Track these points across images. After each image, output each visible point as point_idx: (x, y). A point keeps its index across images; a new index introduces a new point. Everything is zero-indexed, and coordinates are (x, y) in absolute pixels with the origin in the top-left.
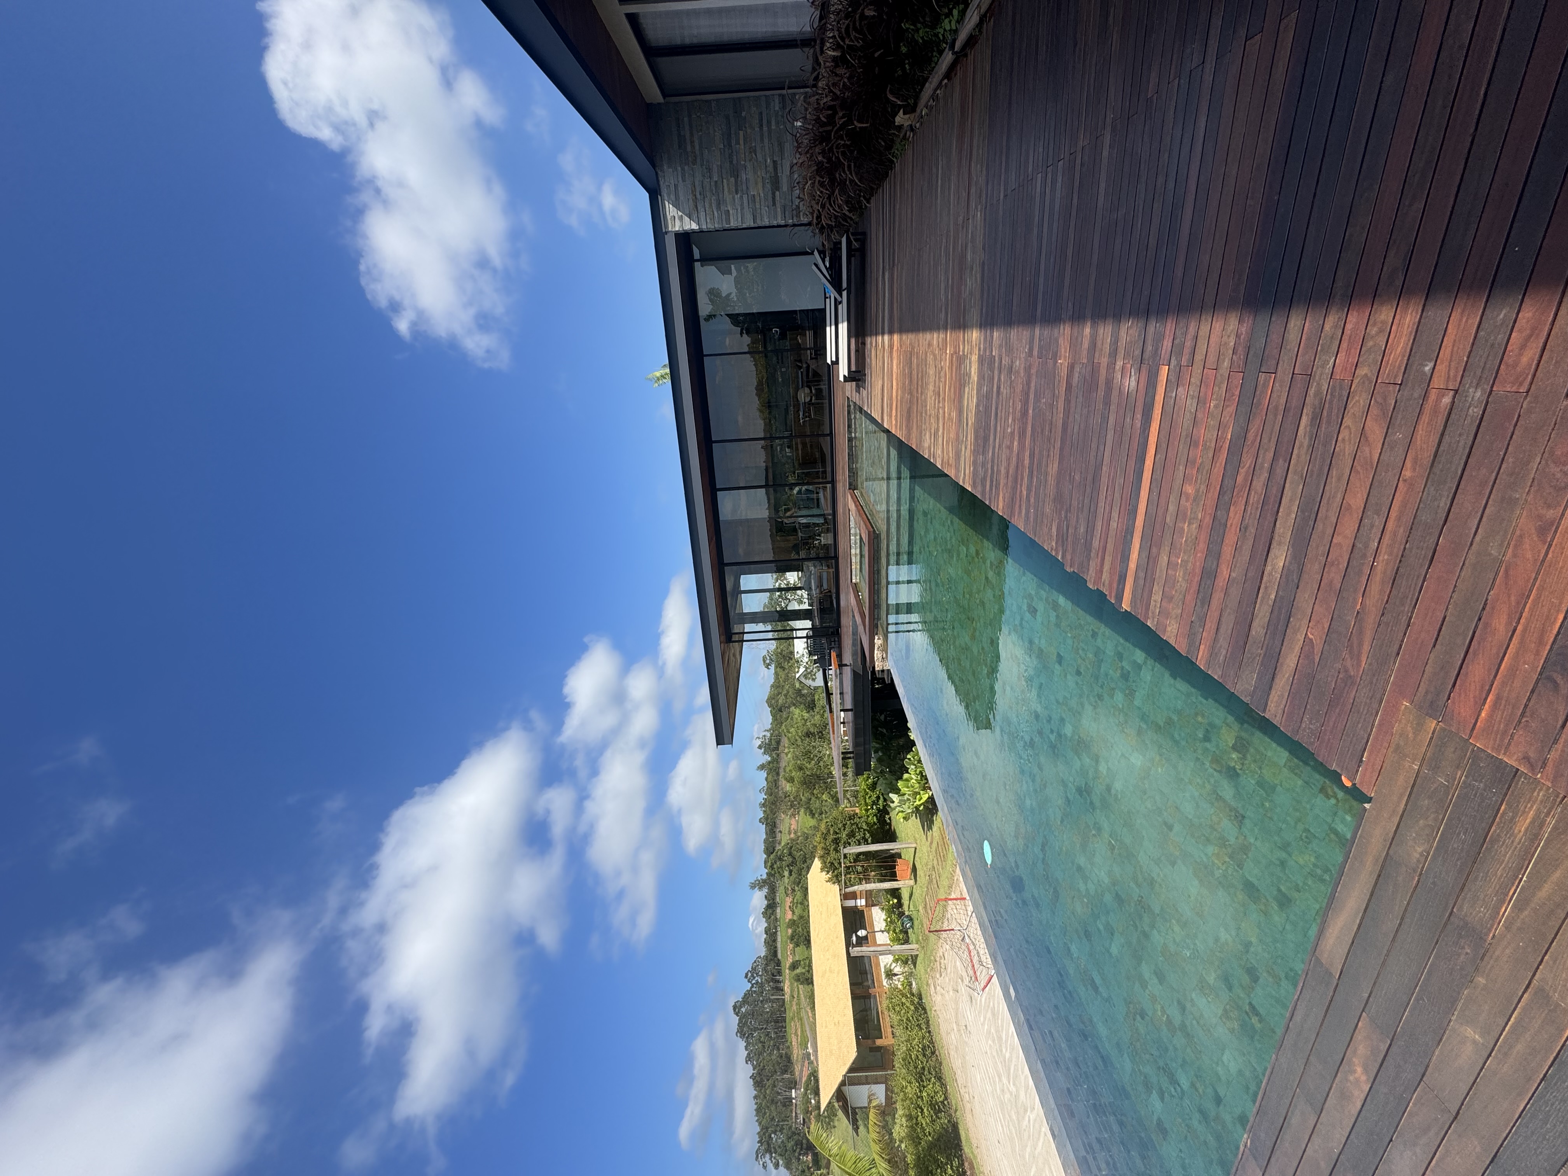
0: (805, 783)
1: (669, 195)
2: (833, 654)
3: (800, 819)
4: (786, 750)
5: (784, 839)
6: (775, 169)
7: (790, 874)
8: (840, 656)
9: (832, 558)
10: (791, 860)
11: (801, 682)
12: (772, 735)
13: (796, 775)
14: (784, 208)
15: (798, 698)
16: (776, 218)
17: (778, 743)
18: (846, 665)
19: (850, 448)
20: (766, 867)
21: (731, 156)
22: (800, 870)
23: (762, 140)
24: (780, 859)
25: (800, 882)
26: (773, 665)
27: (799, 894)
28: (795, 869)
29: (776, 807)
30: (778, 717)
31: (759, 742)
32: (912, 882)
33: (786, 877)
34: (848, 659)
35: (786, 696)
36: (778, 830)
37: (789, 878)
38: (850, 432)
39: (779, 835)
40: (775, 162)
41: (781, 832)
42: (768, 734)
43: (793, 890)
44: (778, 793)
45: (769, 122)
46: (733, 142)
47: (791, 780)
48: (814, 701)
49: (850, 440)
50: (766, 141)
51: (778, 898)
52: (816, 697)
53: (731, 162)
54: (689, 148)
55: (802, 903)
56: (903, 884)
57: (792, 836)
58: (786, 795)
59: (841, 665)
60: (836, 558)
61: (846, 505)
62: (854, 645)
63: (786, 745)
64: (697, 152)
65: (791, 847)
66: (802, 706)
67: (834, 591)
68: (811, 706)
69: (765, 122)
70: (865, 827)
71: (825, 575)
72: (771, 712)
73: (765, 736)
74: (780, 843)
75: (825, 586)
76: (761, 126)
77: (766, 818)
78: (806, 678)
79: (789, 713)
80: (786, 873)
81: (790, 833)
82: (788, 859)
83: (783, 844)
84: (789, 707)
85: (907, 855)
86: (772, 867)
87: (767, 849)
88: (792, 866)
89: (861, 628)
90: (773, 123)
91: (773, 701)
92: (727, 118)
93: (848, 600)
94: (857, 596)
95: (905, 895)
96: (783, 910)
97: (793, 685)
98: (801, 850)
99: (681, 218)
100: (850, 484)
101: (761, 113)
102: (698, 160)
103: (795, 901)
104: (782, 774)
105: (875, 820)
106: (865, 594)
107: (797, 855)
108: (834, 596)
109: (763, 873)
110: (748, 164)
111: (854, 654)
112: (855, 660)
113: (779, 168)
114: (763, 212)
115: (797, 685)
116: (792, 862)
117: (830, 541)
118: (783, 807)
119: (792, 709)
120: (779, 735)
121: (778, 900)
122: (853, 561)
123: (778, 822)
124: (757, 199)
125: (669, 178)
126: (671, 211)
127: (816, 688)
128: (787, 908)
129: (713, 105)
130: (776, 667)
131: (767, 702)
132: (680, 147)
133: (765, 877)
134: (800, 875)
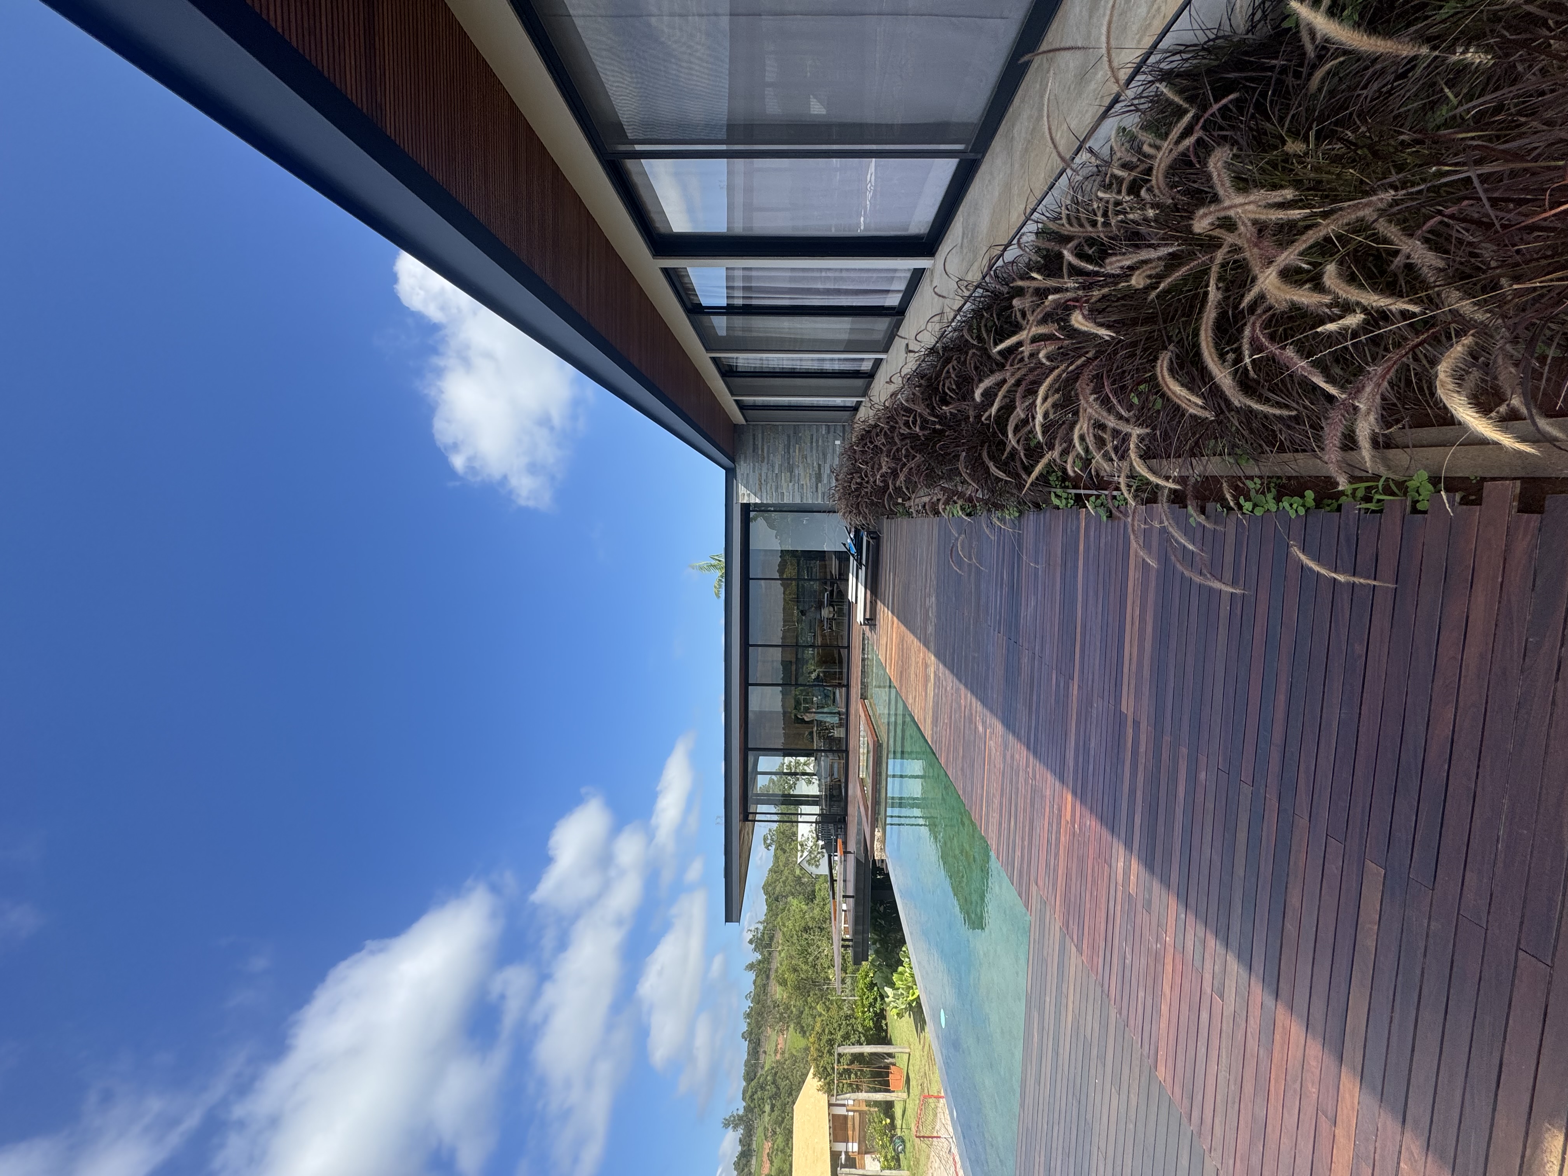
0: (799, 988)
1: (742, 480)
2: (840, 841)
3: (789, 1037)
4: (780, 948)
5: (768, 1061)
6: (819, 469)
7: (772, 1110)
8: (845, 843)
9: (842, 751)
10: (774, 1090)
11: (802, 869)
12: (765, 928)
13: (790, 977)
14: (823, 494)
15: (798, 887)
16: (817, 500)
17: (771, 938)
18: (850, 853)
19: (863, 666)
20: (744, 1099)
21: (789, 459)
22: (784, 1105)
23: (811, 451)
24: (762, 1088)
25: (782, 1122)
26: (774, 846)
27: (780, 1140)
28: (778, 1104)
29: (763, 1018)
30: (774, 908)
31: (750, 936)
32: (905, 1095)
33: (766, 1114)
34: (852, 847)
35: (784, 882)
36: (762, 1050)
37: (770, 1115)
38: (863, 654)
39: (762, 1056)
40: (819, 465)
41: (765, 1052)
42: (761, 927)
43: (775, 1133)
44: (766, 1000)
45: (817, 441)
46: (791, 451)
47: (783, 983)
48: (814, 891)
49: (863, 660)
50: (814, 452)
51: (754, 1143)
52: (817, 888)
53: (789, 463)
54: (760, 452)
55: (783, 1151)
56: (896, 1096)
57: (778, 1057)
58: (776, 1005)
59: (846, 853)
60: (847, 751)
61: (857, 711)
62: (858, 834)
63: (780, 942)
64: (765, 455)
65: (776, 1073)
66: (801, 896)
67: (843, 780)
68: (811, 897)
69: (814, 440)
70: (860, 1029)
71: (836, 765)
72: (767, 900)
73: (757, 929)
74: (763, 1068)
75: (836, 776)
76: (812, 442)
77: (751, 1033)
78: (809, 864)
79: (786, 903)
80: (767, 1108)
81: (776, 1052)
82: (771, 1089)
83: (766, 1069)
84: (786, 897)
85: (901, 1061)
86: (752, 1098)
87: (748, 1074)
88: (775, 1098)
89: (864, 819)
90: (820, 441)
91: (770, 888)
92: (789, 436)
93: (854, 791)
94: (863, 791)
95: (898, 1111)
96: (759, 1159)
97: (792, 872)
98: (787, 1078)
99: (749, 495)
100: (862, 695)
101: (812, 435)
102: (766, 461)
103: (775, 1147)
104: (773, 975)
105: (871, 1024)
106: (868, 789)
107: (783, 1084)
108: (843, 785)
109: (739, 1107)
110: (800, 465)
111: (858, 843)
112: (858, 849)
113: (822, 469)
114: (809, 495)
115: (798, 872)
116: (776, 1094)
117: (843, 735)
118: (771, 1020)
119: (790, 898)
120: (774, 929)
121: (754, 1146)
122: (861, 758)
123: (763, 1039)
124: (805, 487)
125: (743, 468)
126: (742, 490)
127: (818, 876)
128: (765, 1158)
129: (780, 428)
130: (776, 850)
131: (763, 888)
132: (754, 451)
133: (741, 1112)
134: (784, 1112)
